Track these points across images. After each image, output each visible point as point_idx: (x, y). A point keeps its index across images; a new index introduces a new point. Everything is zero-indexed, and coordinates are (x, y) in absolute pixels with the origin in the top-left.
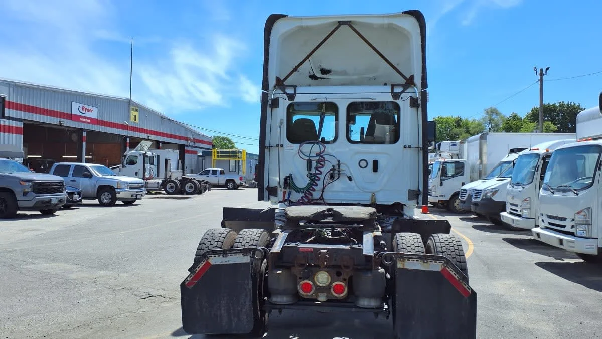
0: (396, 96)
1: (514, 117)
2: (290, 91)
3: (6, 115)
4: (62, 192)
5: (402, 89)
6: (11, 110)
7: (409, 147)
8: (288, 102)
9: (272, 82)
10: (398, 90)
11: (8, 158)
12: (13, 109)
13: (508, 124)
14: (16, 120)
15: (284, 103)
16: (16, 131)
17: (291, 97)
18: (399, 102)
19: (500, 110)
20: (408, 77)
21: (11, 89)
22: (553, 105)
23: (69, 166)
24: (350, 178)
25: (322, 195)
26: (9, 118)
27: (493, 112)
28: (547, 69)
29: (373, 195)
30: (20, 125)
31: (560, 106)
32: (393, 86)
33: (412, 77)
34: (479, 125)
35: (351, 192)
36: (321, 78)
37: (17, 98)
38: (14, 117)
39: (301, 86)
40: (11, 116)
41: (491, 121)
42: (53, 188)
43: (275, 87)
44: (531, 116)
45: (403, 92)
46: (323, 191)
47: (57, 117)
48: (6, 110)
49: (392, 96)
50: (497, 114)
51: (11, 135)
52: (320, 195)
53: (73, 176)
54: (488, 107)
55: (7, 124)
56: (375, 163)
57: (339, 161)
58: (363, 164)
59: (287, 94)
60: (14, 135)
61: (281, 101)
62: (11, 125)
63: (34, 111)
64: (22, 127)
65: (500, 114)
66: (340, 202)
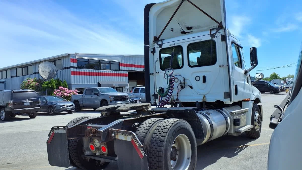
0: (213, 36)
2: (160, 43)
3: (121, 69)
4: (127, 100)
5: (216, 31)
6: (122, 67)
7: (222, 66)
8: (159, 49)
9: (151, 40)
10: (213, 32)
11: (109, 87)
12: (123, 66)
14: (125, 71)
15: (158, 50)
16: (125, 75)
17: (161, 46)
18: (215, 39)
20: (220, 22)
21: (122, 58)
23: (139, 89)
24: (191, 87)
25: (177, 98)
26: (122, 70)
29: (204, 97)
30: (127, 73)
32: (211, 30)
33: (221, 22)
35: (193, 95)
36: (188, 32)
37: (124, 61)
38: (124, 69)
39: (167, 39)
40: (123, 69)
42: (123, 99)
43: (154, 42)
45: (216, 33)
46: (177, 95)
47: (142, 68)
48: (121, 67)
49: (210, 36)
51: (123, 77)
52: (176, 98)
53: (140, 93)
55: (121, 73)
56: (204, 78)
57: (184, 78)
58: (198, 79)
59: (159, 45)
60: (124, 77)
61: (156, 49)
62: (123, 73)
63: (132, 66)
64: (128, 73)
66: (187, 101)
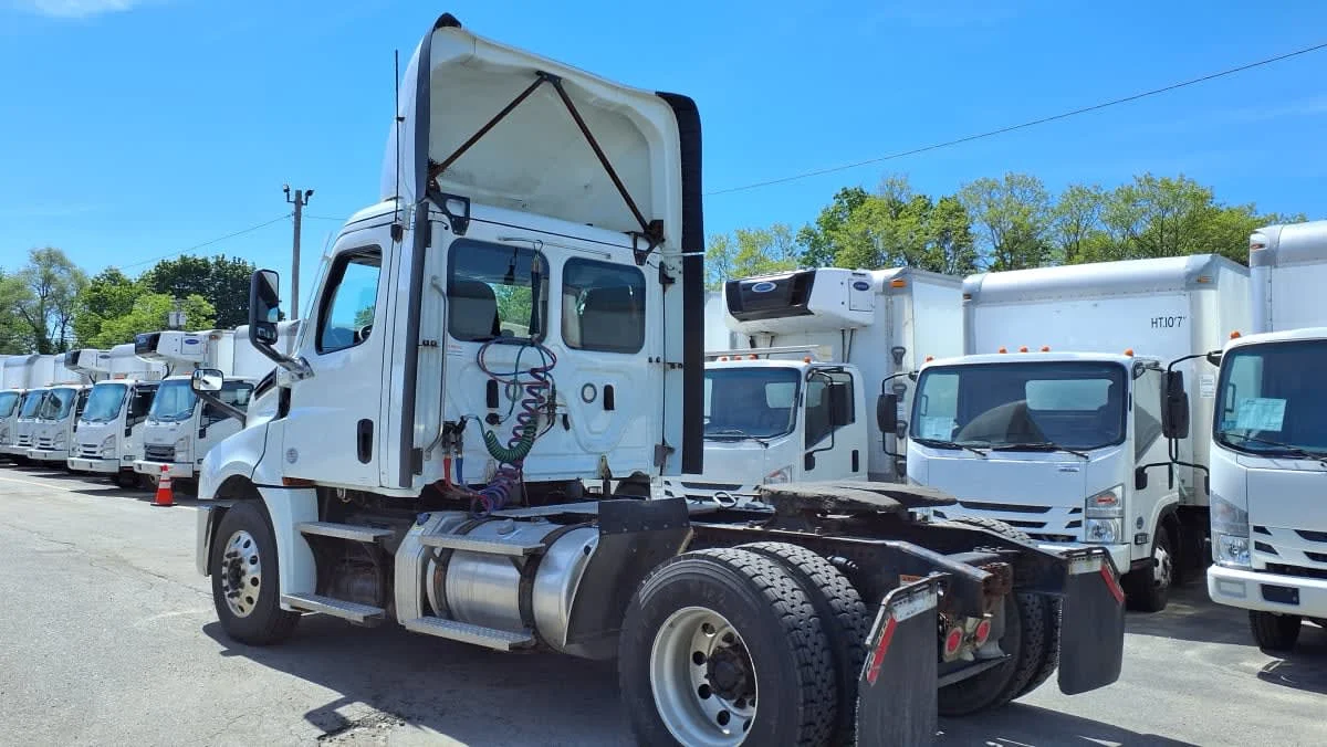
0: (641, 257)
1: (114, 277)
2: (456, 210)
5: (649, 246)
7: (657, 362)
10: (643, 245)
13: (99, 290)
15: (443, 238)
17: (460, 224)
18: (644, 269)
19: (70, 257)
20: (648, 222)
22: (202, 260)
24: (567, 425)
27: (53, 258)
28: (309, 193)
29: (602, 461)
31: (217, 263)
32: (636, 237)
33: (659, 224)
34: (19, 287)
35: (567, 454)
39: (479, 202)
41: (48, 280)
44: (154, 280)
45: (650, 250)
49: (635, 255)
50: (64, 264)
54: (42, 246)
56: (608, 391)
57: (553, 387)
58: (589, 393)
59: (450, 216)
61: (436, 231)
65: (71, 265)
66: (548, 480)
